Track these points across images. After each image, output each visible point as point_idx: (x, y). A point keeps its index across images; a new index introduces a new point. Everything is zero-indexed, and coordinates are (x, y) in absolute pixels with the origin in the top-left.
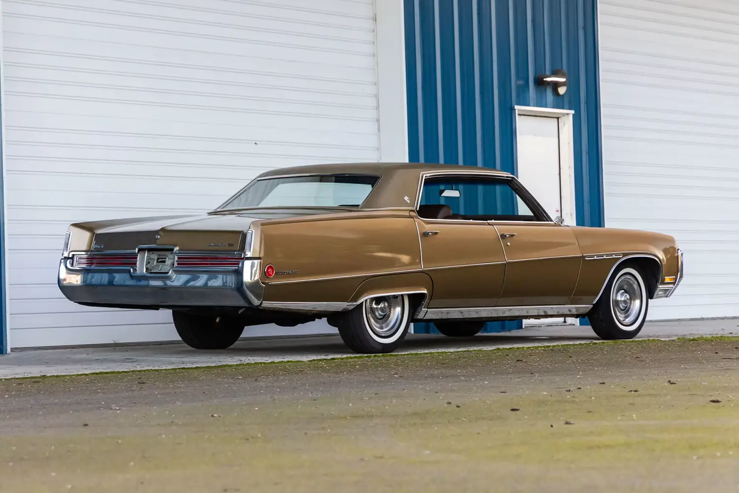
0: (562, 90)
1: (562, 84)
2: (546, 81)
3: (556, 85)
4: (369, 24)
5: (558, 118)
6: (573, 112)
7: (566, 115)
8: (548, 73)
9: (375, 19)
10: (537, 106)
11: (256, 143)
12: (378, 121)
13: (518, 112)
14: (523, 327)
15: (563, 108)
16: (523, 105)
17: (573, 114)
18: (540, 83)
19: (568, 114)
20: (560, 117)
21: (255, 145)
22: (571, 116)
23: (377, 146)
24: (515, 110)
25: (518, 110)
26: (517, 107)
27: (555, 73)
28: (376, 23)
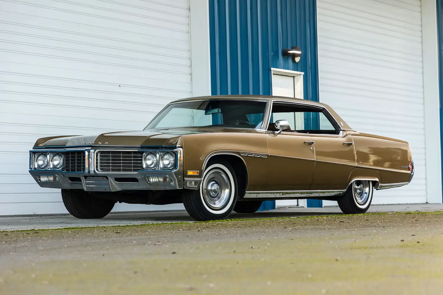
0: (297, 59)
1: (298, 55)
2: (289, 53)
3: (294, 56)
4: (186, 12)
5: (294, 77)
6: (303, 73)
7: (299, 76)
8: (289, 48)
9: (189, 9)
10: (283, 69)
11: (120, 86)
12: (191, 74)
13: (273, 72)
14: (276, 208)
15: (297, 71)
16: (275, 68)
17: (303, 75)
18: (285, 54)
19: (300, 75)
20: (295, 76)
21: (119, 87)
22: (302, 76)
23: (190, 91)
24: (271, 70)
25: (273, 71)
26: (272, 69)
27: (293, 48)
28: (190, 12)
